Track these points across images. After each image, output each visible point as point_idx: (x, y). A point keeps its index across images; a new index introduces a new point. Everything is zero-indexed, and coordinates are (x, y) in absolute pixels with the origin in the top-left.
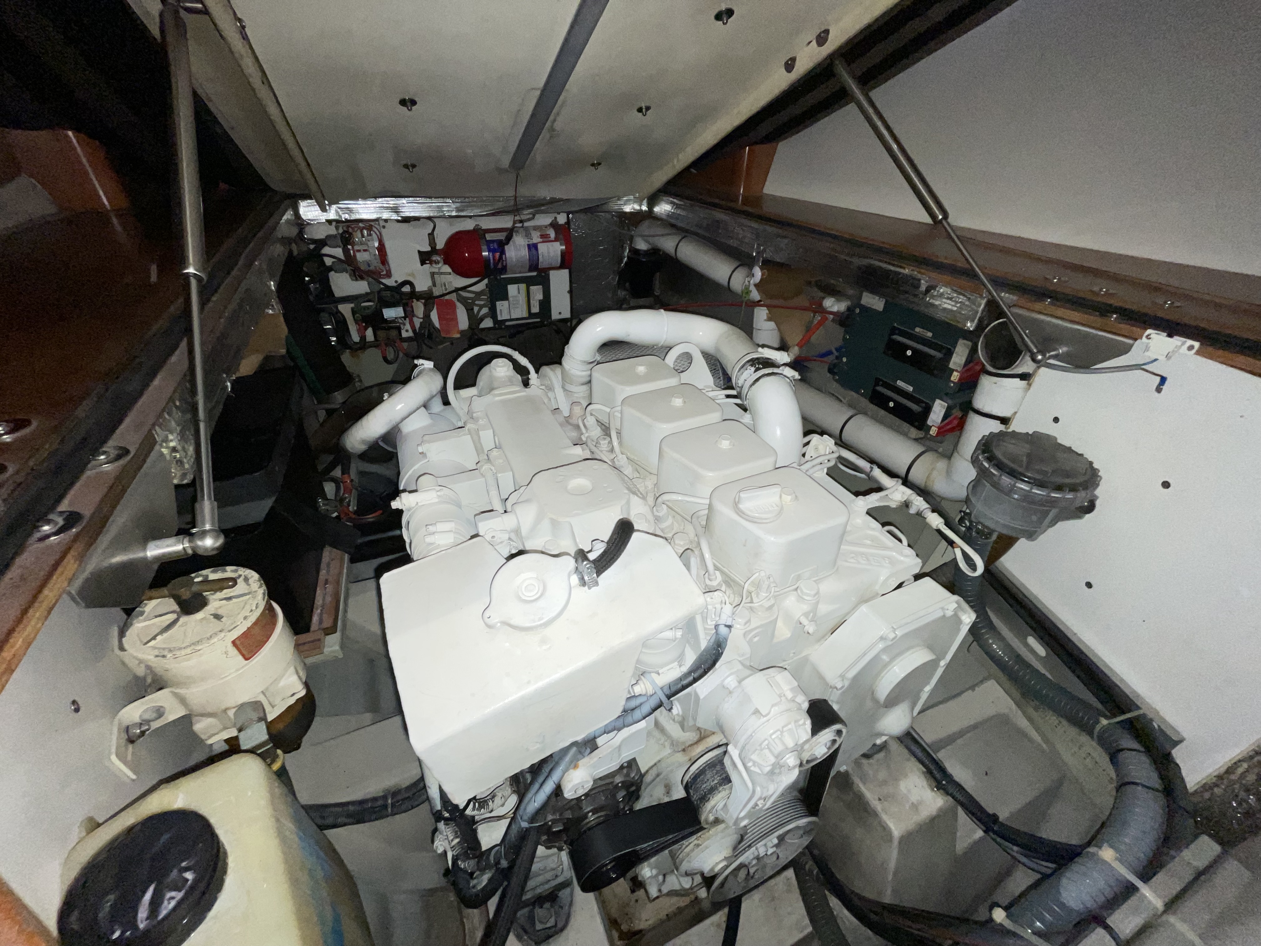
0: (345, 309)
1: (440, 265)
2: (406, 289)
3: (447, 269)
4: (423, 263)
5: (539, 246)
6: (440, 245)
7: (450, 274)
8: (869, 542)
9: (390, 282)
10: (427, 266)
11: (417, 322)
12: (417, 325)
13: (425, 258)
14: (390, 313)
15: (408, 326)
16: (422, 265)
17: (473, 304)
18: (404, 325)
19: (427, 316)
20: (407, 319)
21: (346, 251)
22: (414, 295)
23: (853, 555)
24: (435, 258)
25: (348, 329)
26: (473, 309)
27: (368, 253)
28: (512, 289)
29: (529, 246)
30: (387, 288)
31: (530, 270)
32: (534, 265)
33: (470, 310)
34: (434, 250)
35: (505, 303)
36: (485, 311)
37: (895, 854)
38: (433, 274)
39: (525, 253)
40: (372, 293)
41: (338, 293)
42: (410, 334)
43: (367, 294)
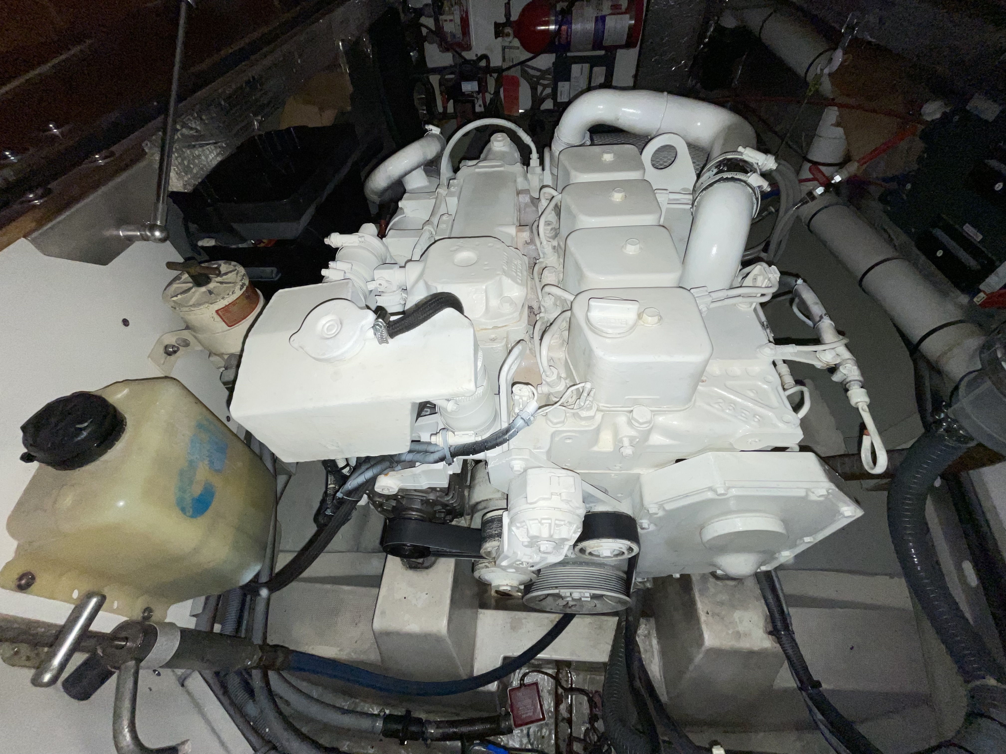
0: (434, 79)
1: (511, 38)
2: (483, 63)
3: (516, 43)
4: (497, 35)
5: (607, 19)
6: (515, 17)
7: (518, 48)
8: (752, 395)
9: (469, 55)
10: (500, 39)
11: (488, 97)
12: (488, 101)
13: (499, 30)
14: (469, 87)
15: (480, 102)
16: (496, 38)
17: (538, 83)
18: (478, 99)
19: (497, 93)
20: (481, 94)
21: (437, 21)
22: (488, 70)
23: (721, 401)
24: (508, 30)
25: (436, 99)
26: (536, 89)
27: (453, 23)
28: (576, 69)
29: (597, 19)
30: (466, 61)
31: (594, 48)
32: (598, 43)
33: (534, 89)
34: (508, 23)
35: (567, 84)
36: (548, 91)
37: (701, 656)
38: (504, 48)
39: (590, 26)
40: (455, 66)
41: (430, 64)
42: (482, 109)
43: (451, 66)
